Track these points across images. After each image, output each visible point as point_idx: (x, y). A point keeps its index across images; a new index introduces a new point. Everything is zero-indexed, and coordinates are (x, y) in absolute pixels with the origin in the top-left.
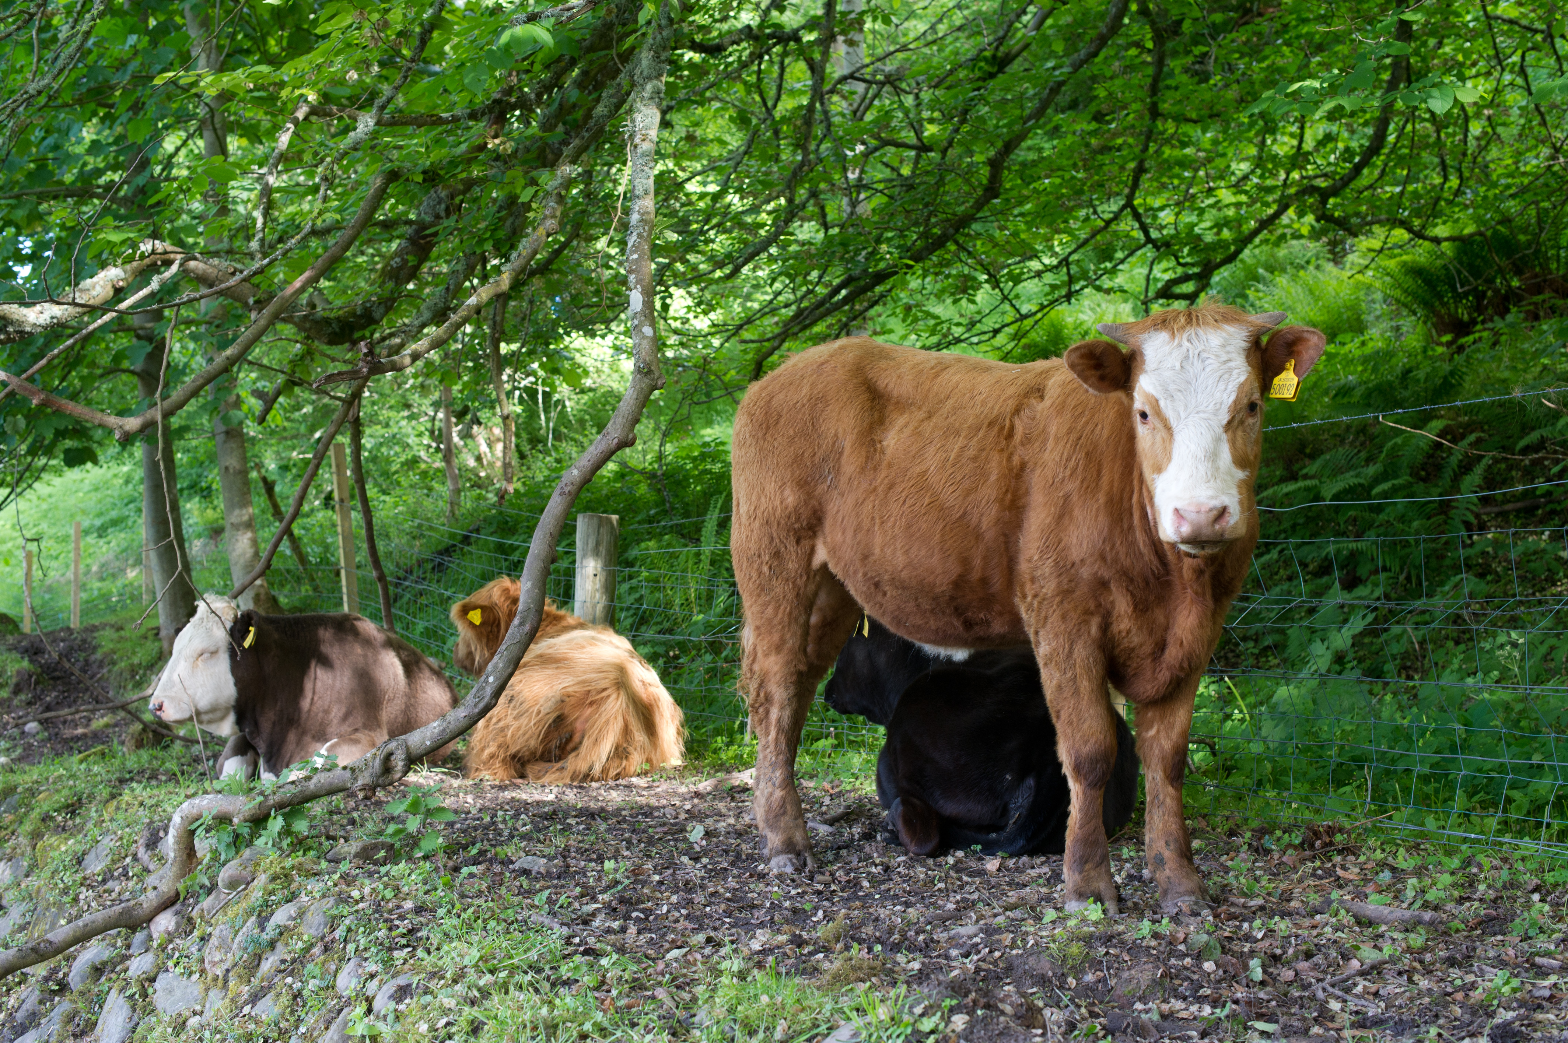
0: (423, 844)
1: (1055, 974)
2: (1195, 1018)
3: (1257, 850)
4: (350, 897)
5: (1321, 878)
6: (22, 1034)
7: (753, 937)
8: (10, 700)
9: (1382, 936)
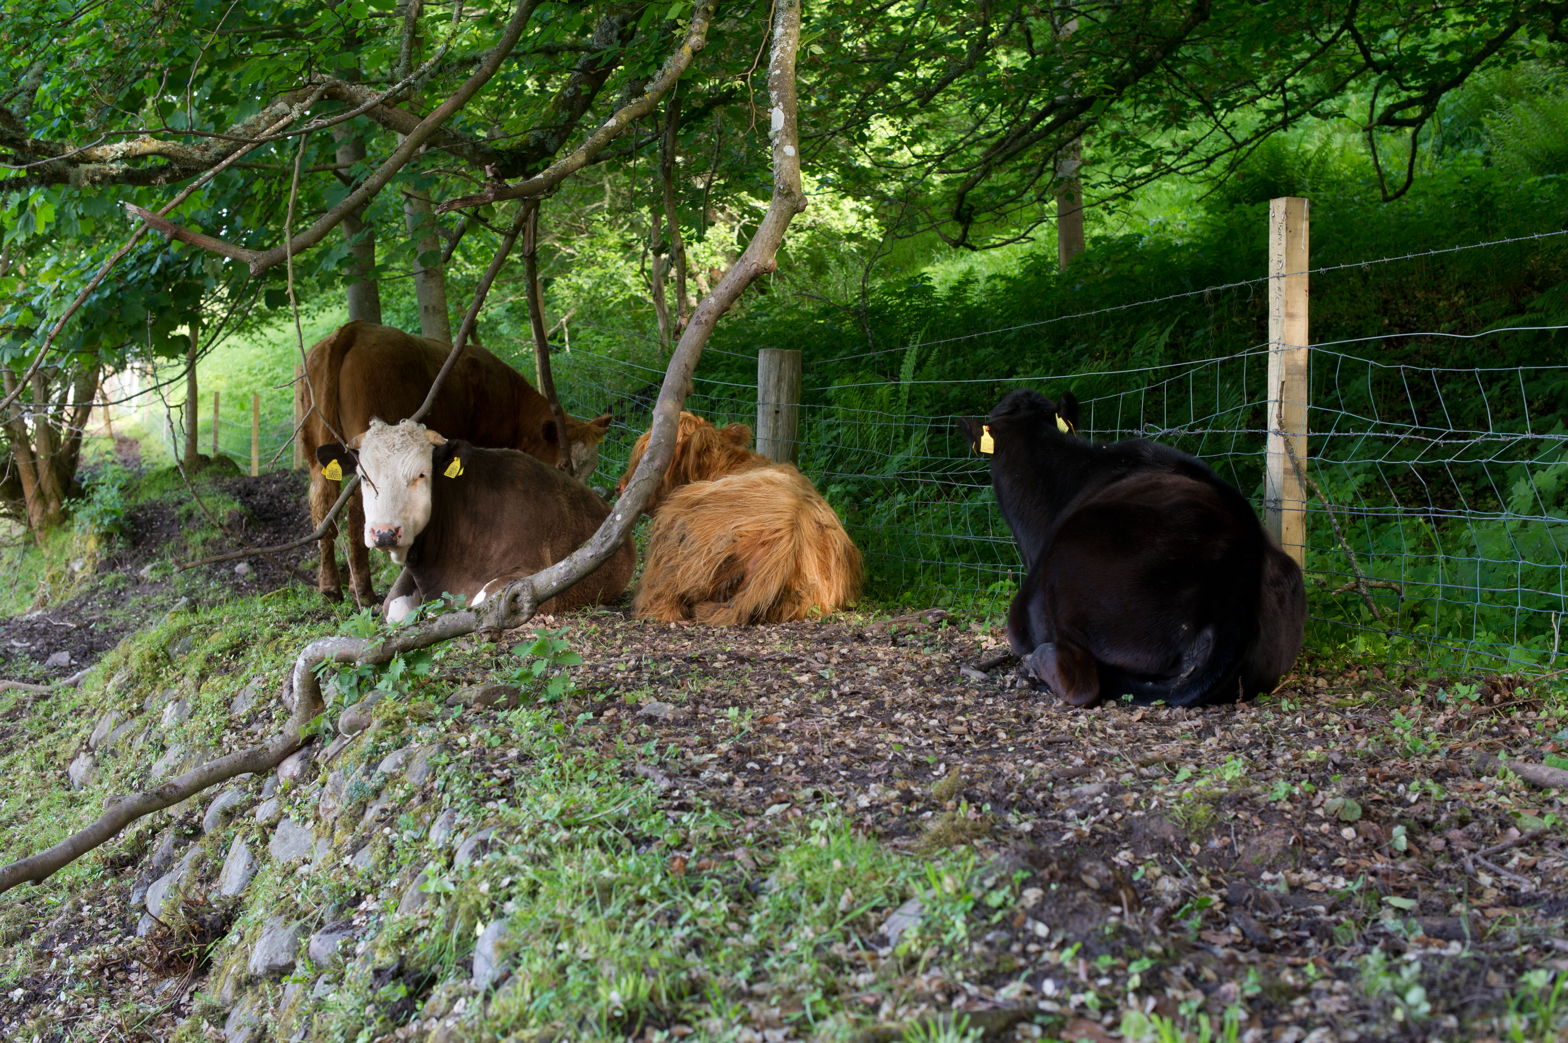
0: (550, 688)
1: (1177, 839)
2: (1327, 891)
3: (1431, 704)
4: (457, 744)
5: (1494, 735)
6: (158, 878)
7: (866, 791)
8: (221, 540)
9: (1551, 802)
